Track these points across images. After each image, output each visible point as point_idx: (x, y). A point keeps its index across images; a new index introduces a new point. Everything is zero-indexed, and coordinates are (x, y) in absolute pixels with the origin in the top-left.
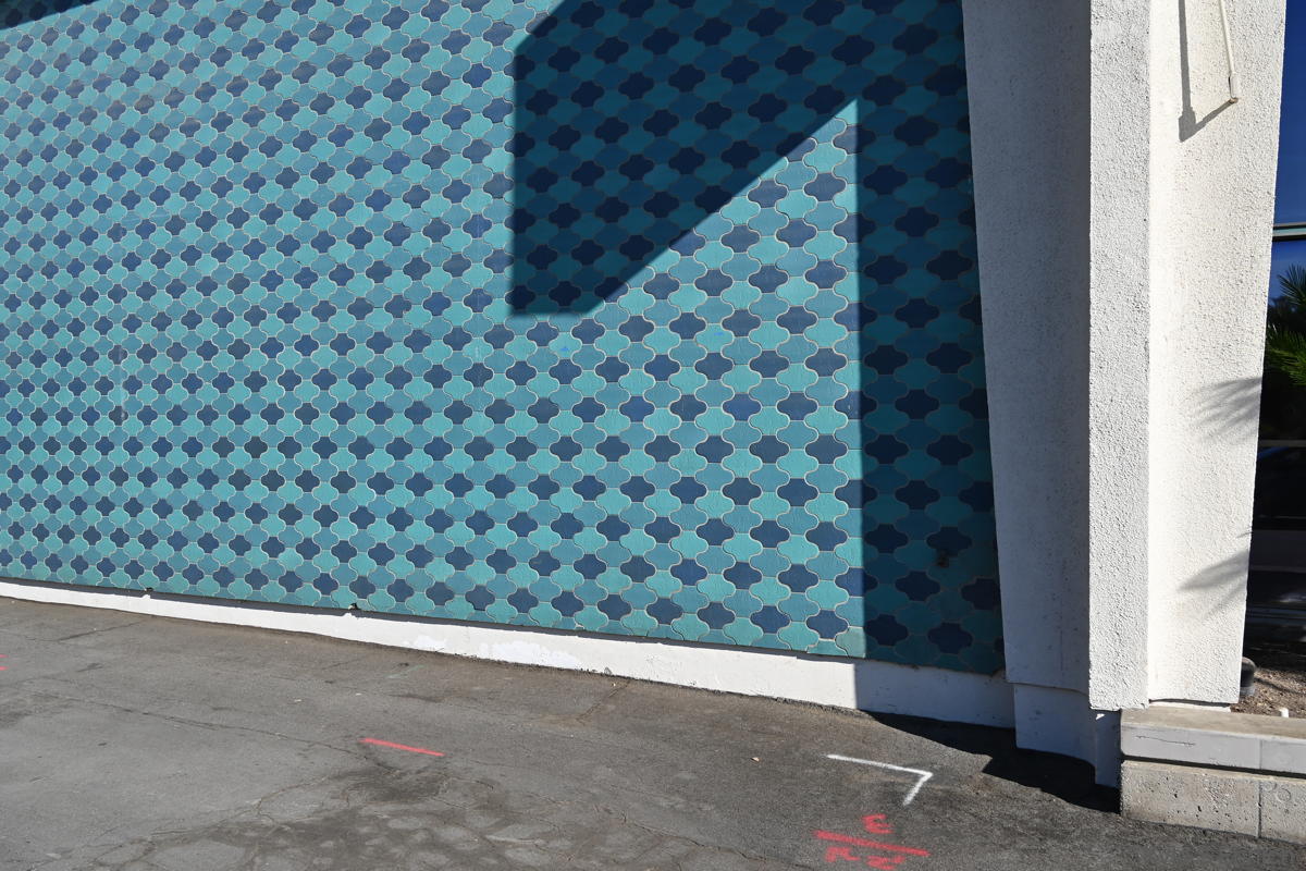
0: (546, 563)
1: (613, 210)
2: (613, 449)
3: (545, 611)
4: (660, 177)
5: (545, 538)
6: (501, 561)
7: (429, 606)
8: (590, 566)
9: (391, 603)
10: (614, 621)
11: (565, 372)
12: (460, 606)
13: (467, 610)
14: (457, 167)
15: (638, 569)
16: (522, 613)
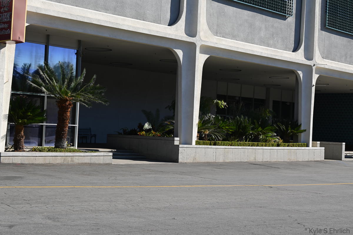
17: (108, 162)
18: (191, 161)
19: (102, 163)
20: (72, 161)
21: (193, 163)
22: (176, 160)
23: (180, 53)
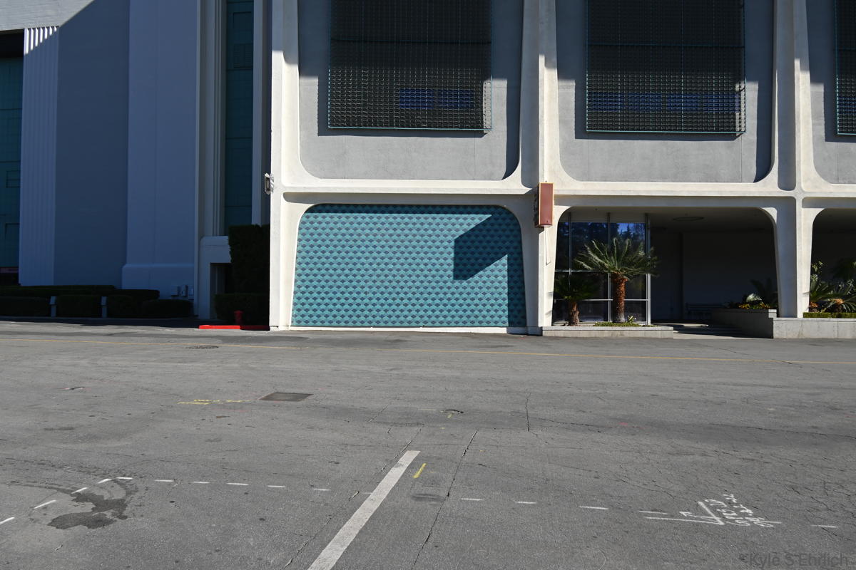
0: (461, 317)
1: (473, 265)
2: (473, 299)
3: (461, 324)
4: (480, 261)
5: (461, 313)
6: (453, 317)
7: (439, 324)
8: (468, 317)
9: (431, 325)
10: (473, 324)
11: (465, 288)
12: (445, 324)
13: (447, 325)
14: (445, 255)
15: (476, 317)
16: (457, 324)
17: (667, 336)
18: (796, 337)
19: (660, 337)
20: (622, 335)
21: (798, 339)
22: (770, 336)
23: (773, 212)
